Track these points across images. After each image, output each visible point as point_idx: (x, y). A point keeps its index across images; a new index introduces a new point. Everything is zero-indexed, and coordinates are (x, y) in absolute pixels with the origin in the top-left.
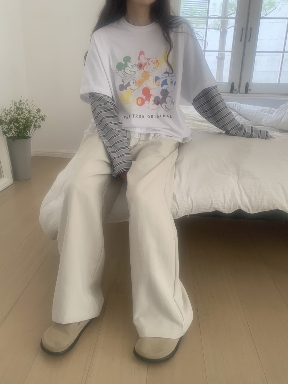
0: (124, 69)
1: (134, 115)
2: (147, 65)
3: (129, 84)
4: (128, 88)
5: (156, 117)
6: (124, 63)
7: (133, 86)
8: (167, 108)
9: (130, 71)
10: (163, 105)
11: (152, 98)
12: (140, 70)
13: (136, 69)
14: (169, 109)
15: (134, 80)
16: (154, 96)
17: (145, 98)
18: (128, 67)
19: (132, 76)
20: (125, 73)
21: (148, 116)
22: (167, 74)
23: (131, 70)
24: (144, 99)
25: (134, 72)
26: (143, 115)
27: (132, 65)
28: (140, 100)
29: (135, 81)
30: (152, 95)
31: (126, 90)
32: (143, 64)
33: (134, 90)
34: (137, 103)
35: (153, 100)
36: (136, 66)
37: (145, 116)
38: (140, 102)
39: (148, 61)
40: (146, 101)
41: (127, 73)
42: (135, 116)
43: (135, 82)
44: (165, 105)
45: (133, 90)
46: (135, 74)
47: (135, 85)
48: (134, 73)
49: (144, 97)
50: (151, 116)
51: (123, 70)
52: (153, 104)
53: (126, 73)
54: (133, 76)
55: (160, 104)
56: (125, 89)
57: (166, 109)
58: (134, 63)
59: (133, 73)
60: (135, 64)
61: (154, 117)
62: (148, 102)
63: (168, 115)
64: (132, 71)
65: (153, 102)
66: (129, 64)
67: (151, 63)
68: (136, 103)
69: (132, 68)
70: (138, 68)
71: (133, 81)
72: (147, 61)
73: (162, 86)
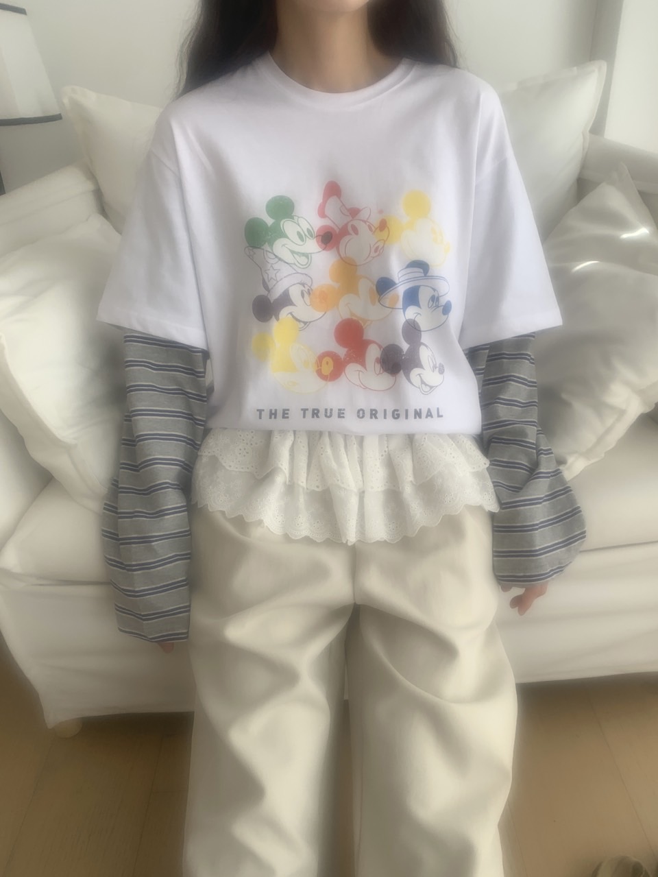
0: (271, 245)
1: (305, 410)
2: (349, 234)
3: (285, 300)
4: (284, 313)
5: (389, 414)
6: (269, 221)
7: (301, 308)
8: (426, 385)
9: (293, 252)
10: (415, 373)
11: (373, 353)
12: (324, 252)
13: (312, 246)
14: (431, 387)
15: (303, 285)
16: (380, 347)
17: (345, 355)
18: (286, 236)
19: (299, 271)
20: (274, 257)
21: (359, 411)
22: (421, 270)
23: (297, 249)
24: (342, 358)
25: (307, 257)
26: (340, 410)
27: (299, 233)
28: (327, 363)
29: (307, 287)
30: (374, 342)
31: (278, 319)
32: (337, 231)
33: (305, 323)
34: (320, 373)
35: (377, 361)
36: (311, 236)
37: (347, 414)
38: (328, 368)
39: (353, 218)
40: (348, 362)
41: (280, 259)
42: (309, 414)
43: (309, 293)
44: (419, 375)
45: (302, 325)
46: (309, 265)
47: (309, 304)
48: (306, 260)
49: (342, 352)
50: (372, 410)
51: (266, 247)
52: (380, 373)
53: (276, 256)
54: (303, 271)
55: (402, 371)
56: (273, 317)
57: (423, 385)
58: (305, 226)
59: (303, 260)
60: (308, 230)
61: (380, 414)
62: (359, 367)
63: (429, 411)
64: (298, 253)
65: (378, 366)
66: (288, 227)
67: (363, 228)
68: (315, 373)
69: (299, 242)
70: (318, 242)
71: (302, 288)
72: (351, 218)
73: (404, 309)
